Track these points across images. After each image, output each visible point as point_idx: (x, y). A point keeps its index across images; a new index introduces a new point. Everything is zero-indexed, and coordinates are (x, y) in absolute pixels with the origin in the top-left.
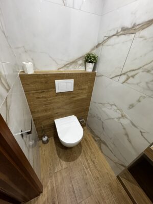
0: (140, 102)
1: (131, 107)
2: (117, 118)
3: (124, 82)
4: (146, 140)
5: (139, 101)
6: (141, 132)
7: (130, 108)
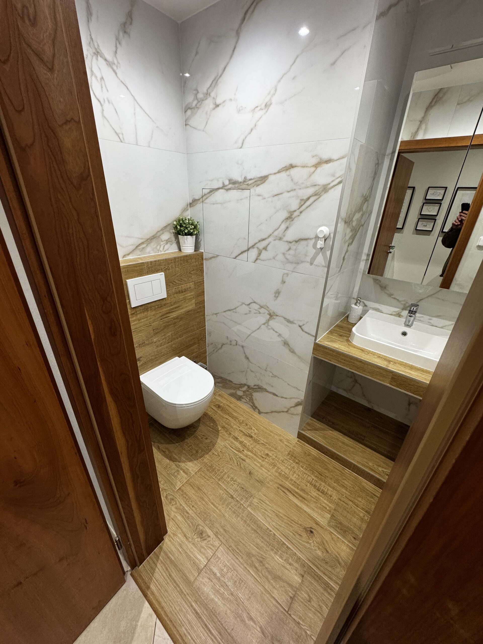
0: (285, 282)
1: (277, 295)
2: (264, 324)
3: (257, 259)
4: (309, 334)
5: (283, 282)
6: (300, 326)
7: (278, 297)
